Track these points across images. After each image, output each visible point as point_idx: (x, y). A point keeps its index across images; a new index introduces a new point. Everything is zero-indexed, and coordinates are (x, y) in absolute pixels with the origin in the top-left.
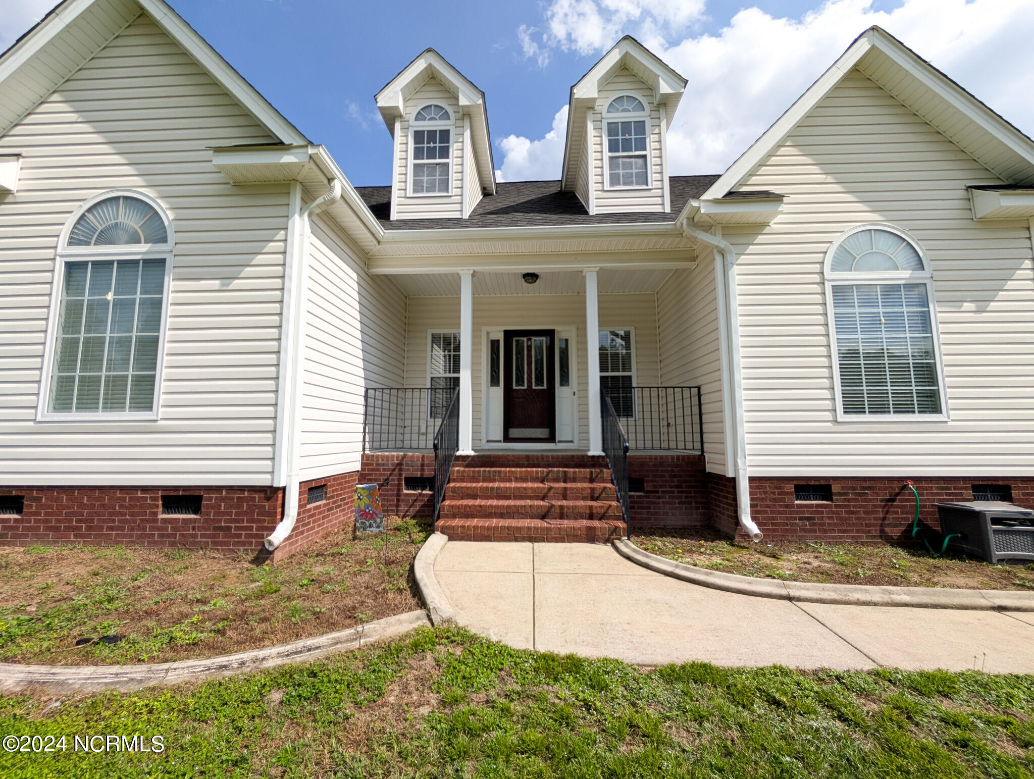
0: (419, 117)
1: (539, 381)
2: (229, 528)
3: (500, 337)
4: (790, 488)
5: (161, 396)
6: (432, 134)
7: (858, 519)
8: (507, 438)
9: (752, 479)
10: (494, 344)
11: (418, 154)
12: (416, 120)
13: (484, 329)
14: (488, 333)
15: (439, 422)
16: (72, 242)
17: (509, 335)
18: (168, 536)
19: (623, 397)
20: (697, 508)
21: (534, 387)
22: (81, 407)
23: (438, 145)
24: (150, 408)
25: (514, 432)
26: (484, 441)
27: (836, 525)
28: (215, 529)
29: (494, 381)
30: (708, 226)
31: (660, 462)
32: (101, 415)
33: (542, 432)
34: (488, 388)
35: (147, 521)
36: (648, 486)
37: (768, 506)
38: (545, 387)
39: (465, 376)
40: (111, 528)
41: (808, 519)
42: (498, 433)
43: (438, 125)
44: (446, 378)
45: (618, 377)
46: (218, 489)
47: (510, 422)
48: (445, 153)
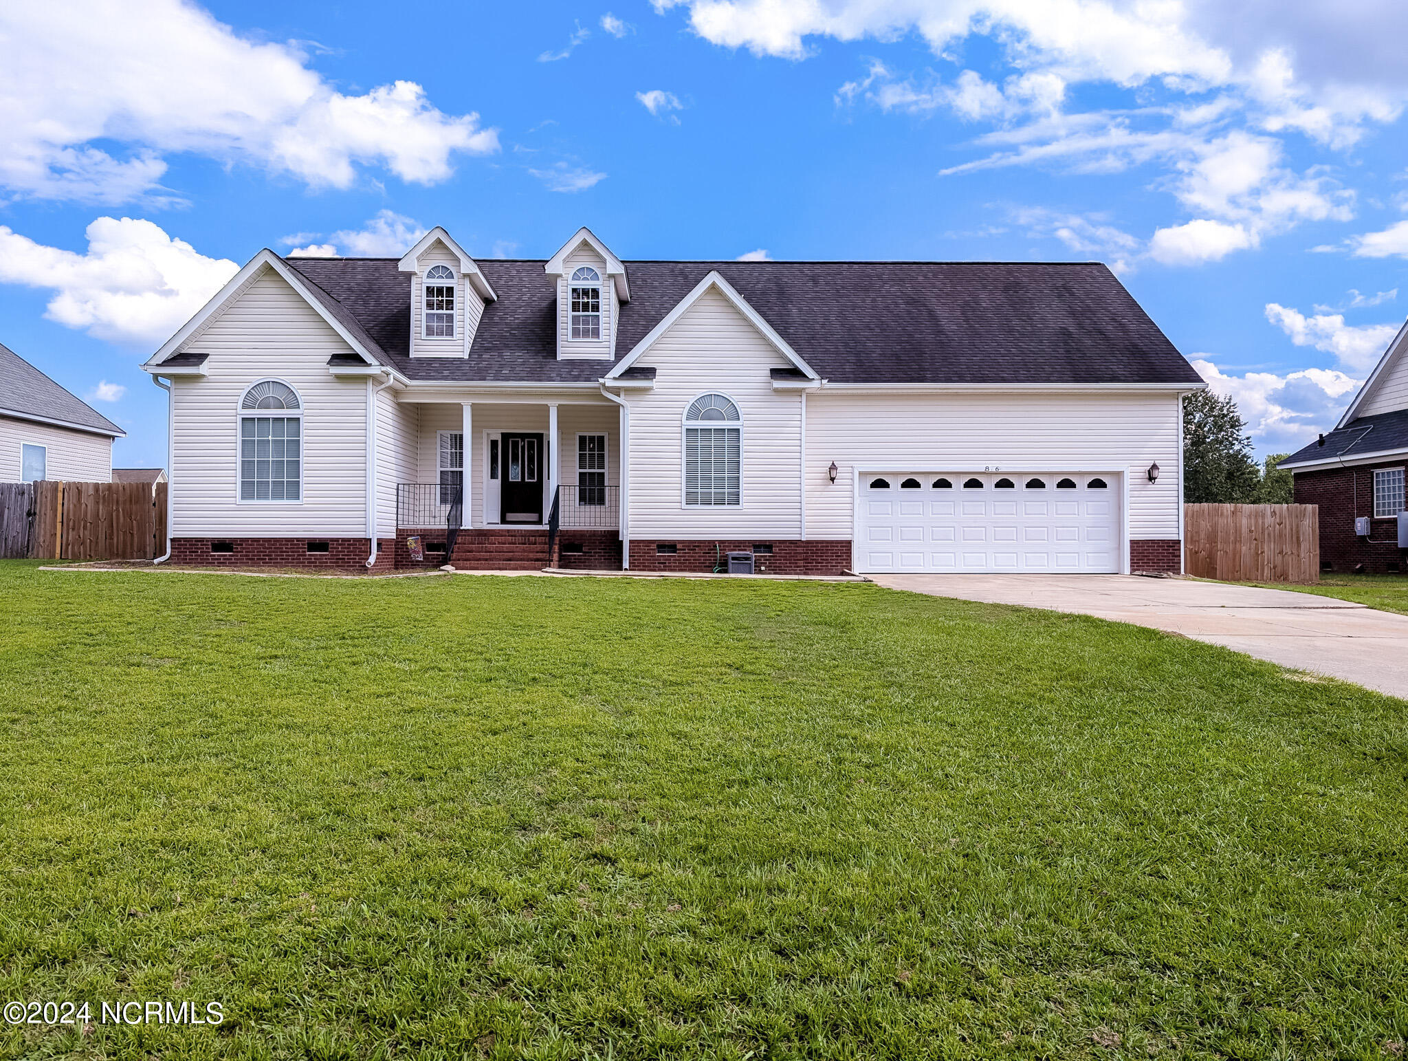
0: (431, 275)
1: (531, 475)
2: (344, 559)
3: (498, 438)
4: (654, 546)
5: (303, 493)
6: (440, 291)
7: (690, 563)
8: (504, 521)
9: (631, 542)
10: (494, 444)
11: (430, 305)
12: (428, 277)
13: (485, 432)
14: (488, 434)
15: (449, 507)
16: (245, 406)
17: (505, 436)
18: (313, 563)
19: (590, 489)
20: (615, 562)
21: (526, 480)
22: (275, 498)
23: (445, 298)
24: (298, 498)
25: (511, 516)
26: (485, 523)
27: (677, 566)
28: (337, 559)
29: (493, 476)
30: (617, 391)
31: (594, 534)
32: (256, 502)
33: (534, 517)
34: (488, 480)
35: (301, 555)
36: (584, 549)
37: (641, 556)
38: (535, 480)
39: (467, 469)
40: (283, 559)
41: (662, 563)
42: (496, 518)
43: (445, 283)
44: (452, 472)
45: (594, 473)
46: (337, 540)
47: (504, 510)
48: (450, 304)
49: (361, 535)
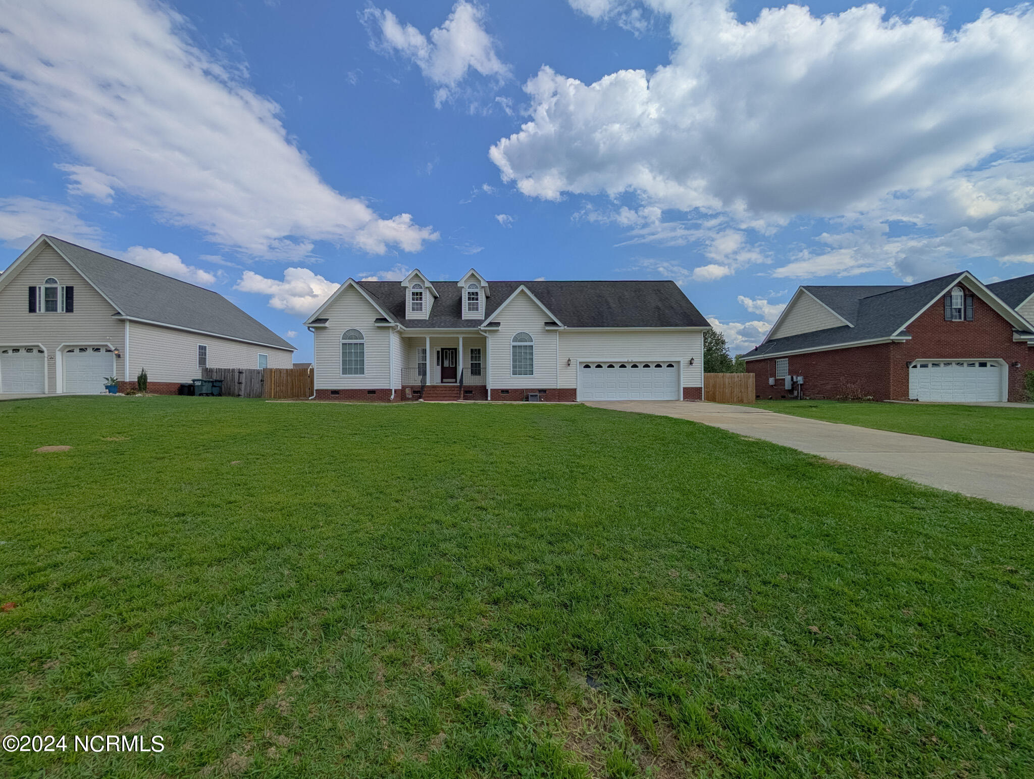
0: (413, 288)
1: (452, 364)
2: (382, 397)
3: (440, 350)
4: (501, 391)
5: (365, 372)
6: (417, 294)
8: (442, 382)
9: (491, 390)
10: (438, 352)
11: (413, 299)
13: (435, 347)
15: (421, 377)
16: (343, 339)
17: (442, 349)
19: (475, 369)
20: (485, 398)
21: (451, 366)
22: (355, 374)
23: (419, 296)
24: (364, 374)
25: (445, 380)
26: (435, 383)
28: (379, 397)
29: (438, 364)
30: (485, 331)
33: (454, 380)
34: (436, 366)
36: (473, 392)
37: (495, 395)
38: (454, 366)
39: (428, 362)
41: (503, 398)
42: (439, 381)
43: (419, 291)
44: (422, 363)
45: (477, 363)
47: (442, 378)
48: (421, 299)
49: (388, 388)
